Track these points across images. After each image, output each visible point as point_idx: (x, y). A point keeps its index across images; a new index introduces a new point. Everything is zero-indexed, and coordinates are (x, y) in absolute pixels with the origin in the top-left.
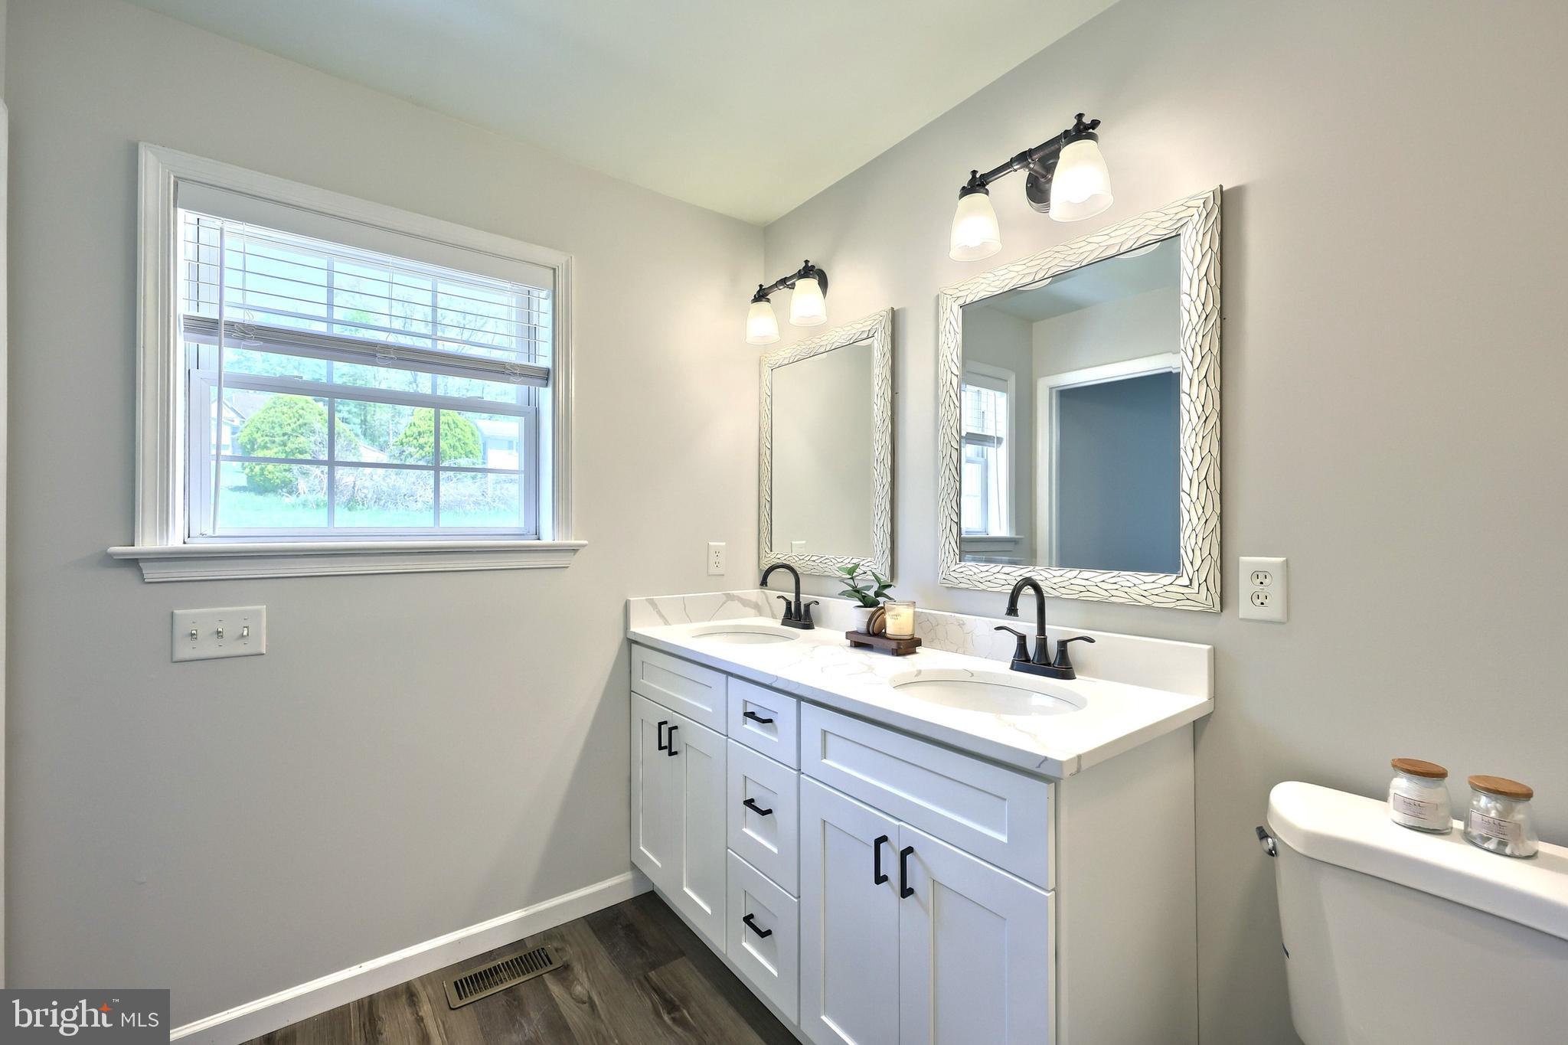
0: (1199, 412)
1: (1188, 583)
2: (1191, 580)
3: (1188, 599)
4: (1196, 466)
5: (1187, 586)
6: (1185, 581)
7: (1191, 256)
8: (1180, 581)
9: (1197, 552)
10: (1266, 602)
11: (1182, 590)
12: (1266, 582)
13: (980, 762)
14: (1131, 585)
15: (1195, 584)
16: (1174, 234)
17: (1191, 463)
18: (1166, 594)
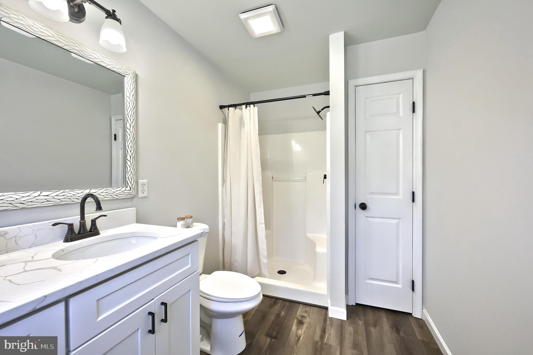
0: (133, 136)
1: (130, 189)
2: (130, 188)
3: (130, 194)
4: (132, 153)
5: (129, 190)
6: (128, 188)
7: (130, 86)
8: (127, 189)
9: (132, 179)
10: (144, 192)
11: (128, 192)
12: (144, 186)
13: (182, 248)
14: (113, 192)
15: (132, 189)
16: (124, 75)
17: (131, 151)
18: (124, 194)
